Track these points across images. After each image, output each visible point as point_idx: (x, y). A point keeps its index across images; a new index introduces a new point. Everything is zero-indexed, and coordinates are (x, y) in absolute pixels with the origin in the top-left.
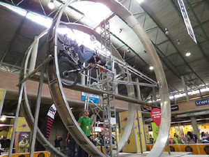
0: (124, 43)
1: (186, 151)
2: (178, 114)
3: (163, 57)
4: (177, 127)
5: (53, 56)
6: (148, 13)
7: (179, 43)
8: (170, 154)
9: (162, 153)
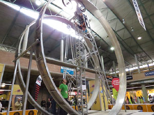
1: (138, 109)
3: (121, 40)
4: (131, 92)
6: (109, 8)
7: (132, 30)
8: (126, 111)
9: (120, 111)
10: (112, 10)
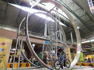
0: (64, 16)
2: (92, 49)
4: (91, 55)
5: (26, 28)
6: (75, 2)
7: (91, 16)
8: (80, 67)
9: (74, 66)
10: (76, 4)
